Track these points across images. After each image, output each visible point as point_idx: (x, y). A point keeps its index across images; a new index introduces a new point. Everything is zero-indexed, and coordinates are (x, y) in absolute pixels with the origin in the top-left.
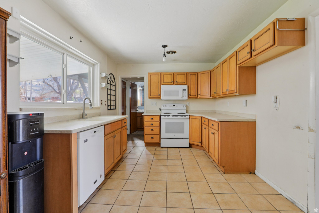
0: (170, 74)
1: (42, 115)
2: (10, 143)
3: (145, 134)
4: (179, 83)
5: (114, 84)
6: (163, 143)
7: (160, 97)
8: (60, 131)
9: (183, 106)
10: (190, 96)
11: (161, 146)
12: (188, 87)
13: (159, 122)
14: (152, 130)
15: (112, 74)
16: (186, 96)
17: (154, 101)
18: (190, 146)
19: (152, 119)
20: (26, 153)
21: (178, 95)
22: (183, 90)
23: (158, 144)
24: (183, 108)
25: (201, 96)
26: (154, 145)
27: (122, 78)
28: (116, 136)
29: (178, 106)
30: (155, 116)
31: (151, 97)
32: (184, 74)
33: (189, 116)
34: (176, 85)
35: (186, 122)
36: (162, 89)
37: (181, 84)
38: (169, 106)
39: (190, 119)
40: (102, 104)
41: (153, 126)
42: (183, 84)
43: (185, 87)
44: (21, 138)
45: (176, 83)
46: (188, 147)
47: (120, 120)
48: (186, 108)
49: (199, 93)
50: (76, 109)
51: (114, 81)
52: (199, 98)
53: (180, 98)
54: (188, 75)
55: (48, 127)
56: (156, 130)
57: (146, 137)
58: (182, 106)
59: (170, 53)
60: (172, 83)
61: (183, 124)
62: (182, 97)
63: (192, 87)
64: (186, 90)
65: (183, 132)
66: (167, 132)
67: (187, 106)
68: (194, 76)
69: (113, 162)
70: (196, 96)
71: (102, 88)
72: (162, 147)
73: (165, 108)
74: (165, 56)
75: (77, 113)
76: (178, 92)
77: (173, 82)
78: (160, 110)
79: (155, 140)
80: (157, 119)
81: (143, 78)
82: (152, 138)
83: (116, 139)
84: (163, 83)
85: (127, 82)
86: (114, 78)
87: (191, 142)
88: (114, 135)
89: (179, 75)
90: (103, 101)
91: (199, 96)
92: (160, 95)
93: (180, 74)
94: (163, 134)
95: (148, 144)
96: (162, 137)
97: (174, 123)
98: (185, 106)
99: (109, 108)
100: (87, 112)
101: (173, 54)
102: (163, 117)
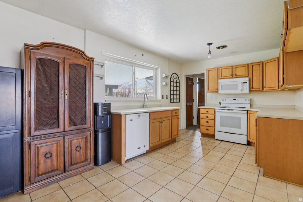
0: (228, 68)
1: (110, 104)
2: (95, 116)
3: (202, 126)
4: (238, 76)
5: (178, 81)
6: (218, 136)
7: (218, 91)
8: (117, 113)
9: (246, 100)
10: (252, 89)
11: (216, 138)
12: (250, 79)
13: (213, 115)
14: (207, 122)
15: (175, 73)
16: (246, 90)
17: (214, 95)
18: (249, 143)
19: (208, 112)
20: (103, 122)
21: (237, 89)
22: (243, 83)
23: (213, 136)
24: (245, 102)
25: (267, 89)
26: (209, 136)
27: (186, 76)
28: (163, 122)
29: (240, 100)
30: (210, 109)
31: (209, 91)
32: (244, 66)
33: (248, 111)
34: (235, 78)
35: (244, 117)
36: (219, 83)
37: (241, 76)
38: (230, 100)
39: (248, 114)
40: (163, 98)
41: (208, 118)
42: (244, 76)
43: (246, 80)
44: (100, 114)
45: (235, 76)
46: (246, 144)
47: (170, 111)
48: (249, 102)
49: (264, 85)
50: (139, 101)
51: (177, 79)
52: (264, 91)
53: (239, 91)
54: (249, 67)
55: (113, 111)
56: (211, 123)
57: (201, 127)
58: (244, 100)
59: (220, 48)
60: (231, 77)
61: (240, 119)
62: (242, 90)
63: (254, 78)
64: (246, 83)
65: (240, 127)
66: (222, 125)
67: (251, 100)
68: (258, 66)
69: (160, 141)
70: (261, 89)
71: (163, 86)
72: (217, 140)
73: (224, 102)
74: (211, 53)
75: (141, 104)
76: (237, 85)
77: (232, 75)
78: (220, 103)
79: (210, 132)
80: (212, 112)
81: (204, 74)
82: (207, 129)
83: (163, 124)
84: (221, 78)
85: (194, 78)
86: (178, 76)
87: (250, 140)
88: (161, 121)
89: (239, 68)
90: (164, 96)
91: (264, 89)
92: (218, 89)
93: (240, 66)
94: (218, 127)
95: (204, 135)
96: (216, 130)
97: (229, 117)
98: (247, 100)
99: (172, 101)
100: (147, 104)
101: (224, 49)
102: (218, 110)
